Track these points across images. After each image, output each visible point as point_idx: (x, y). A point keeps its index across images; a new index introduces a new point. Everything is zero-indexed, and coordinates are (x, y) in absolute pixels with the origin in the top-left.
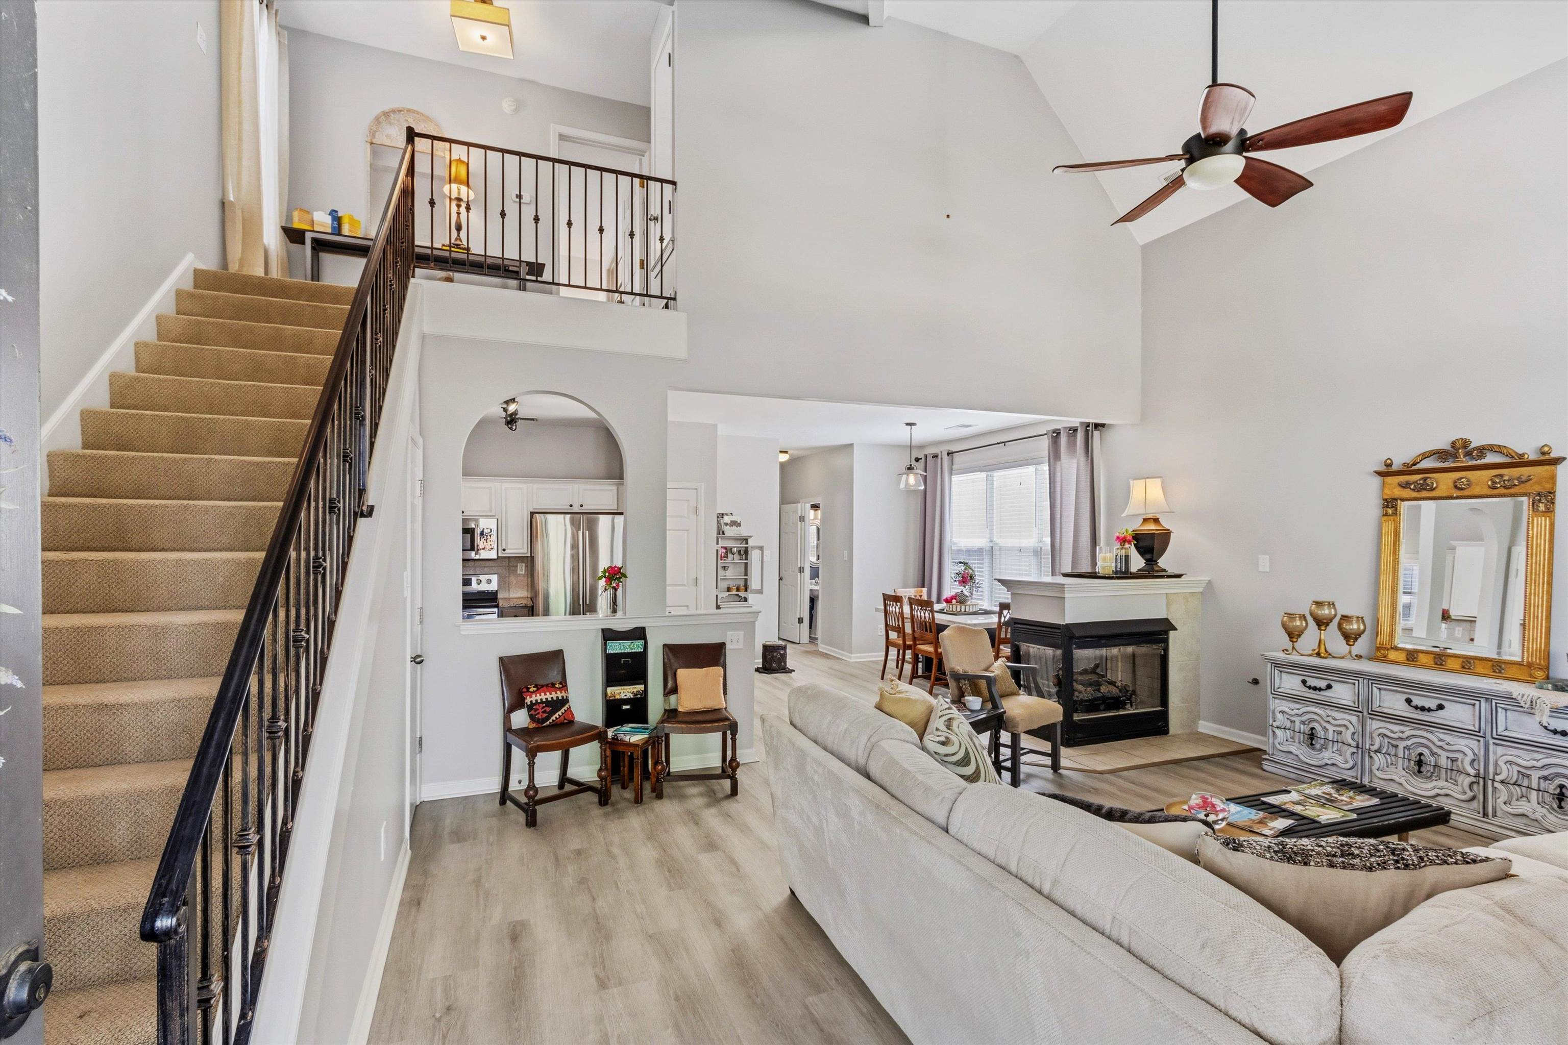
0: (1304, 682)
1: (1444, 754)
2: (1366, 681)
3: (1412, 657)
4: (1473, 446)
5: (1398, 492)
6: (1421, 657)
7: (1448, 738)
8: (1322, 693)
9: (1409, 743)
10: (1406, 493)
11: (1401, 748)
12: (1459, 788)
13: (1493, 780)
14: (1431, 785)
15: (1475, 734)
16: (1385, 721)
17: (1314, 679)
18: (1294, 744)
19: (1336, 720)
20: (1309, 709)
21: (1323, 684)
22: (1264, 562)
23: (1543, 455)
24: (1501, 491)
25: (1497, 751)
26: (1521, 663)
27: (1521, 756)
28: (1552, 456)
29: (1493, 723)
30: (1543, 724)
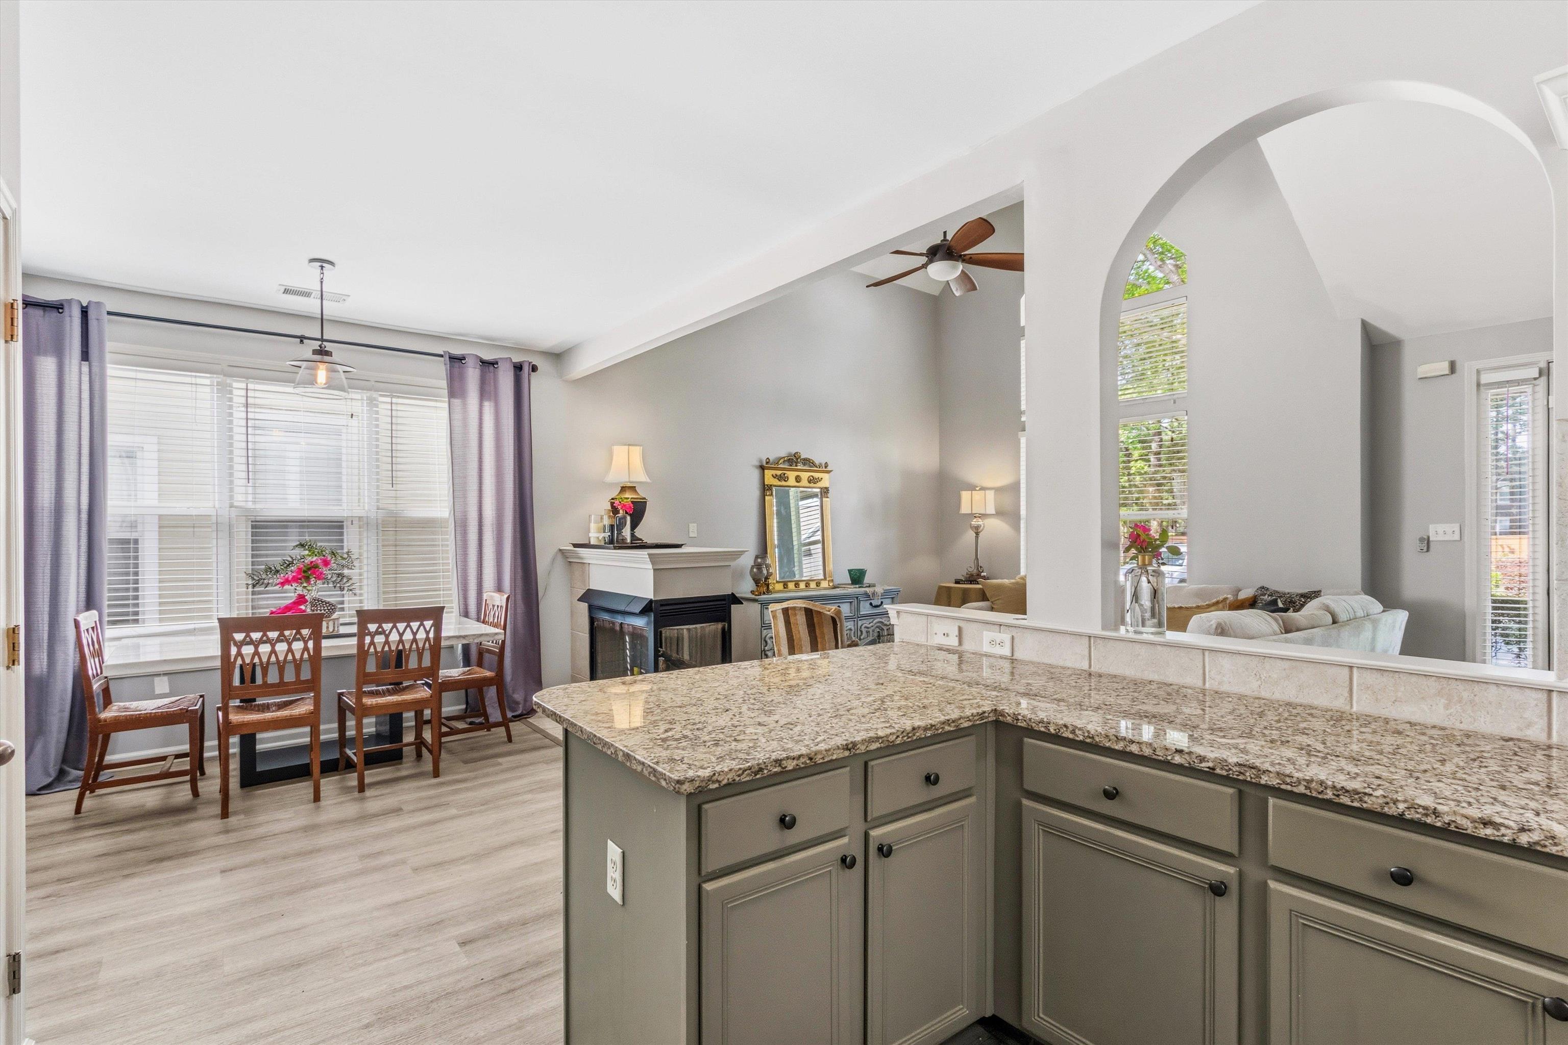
3: (785, 584)
4: (801, 457)
5: (772, 481)
6: (789, 584)
10: (776, 481)
13: (860, 639)
15: (852, 618)
23: (826, 467)
24: (812, 485)
25: (860, 623)
26: (825, 579)
27: (866, 623)
28: (829, 469)
29: (858, 609)
30: (871, 604)
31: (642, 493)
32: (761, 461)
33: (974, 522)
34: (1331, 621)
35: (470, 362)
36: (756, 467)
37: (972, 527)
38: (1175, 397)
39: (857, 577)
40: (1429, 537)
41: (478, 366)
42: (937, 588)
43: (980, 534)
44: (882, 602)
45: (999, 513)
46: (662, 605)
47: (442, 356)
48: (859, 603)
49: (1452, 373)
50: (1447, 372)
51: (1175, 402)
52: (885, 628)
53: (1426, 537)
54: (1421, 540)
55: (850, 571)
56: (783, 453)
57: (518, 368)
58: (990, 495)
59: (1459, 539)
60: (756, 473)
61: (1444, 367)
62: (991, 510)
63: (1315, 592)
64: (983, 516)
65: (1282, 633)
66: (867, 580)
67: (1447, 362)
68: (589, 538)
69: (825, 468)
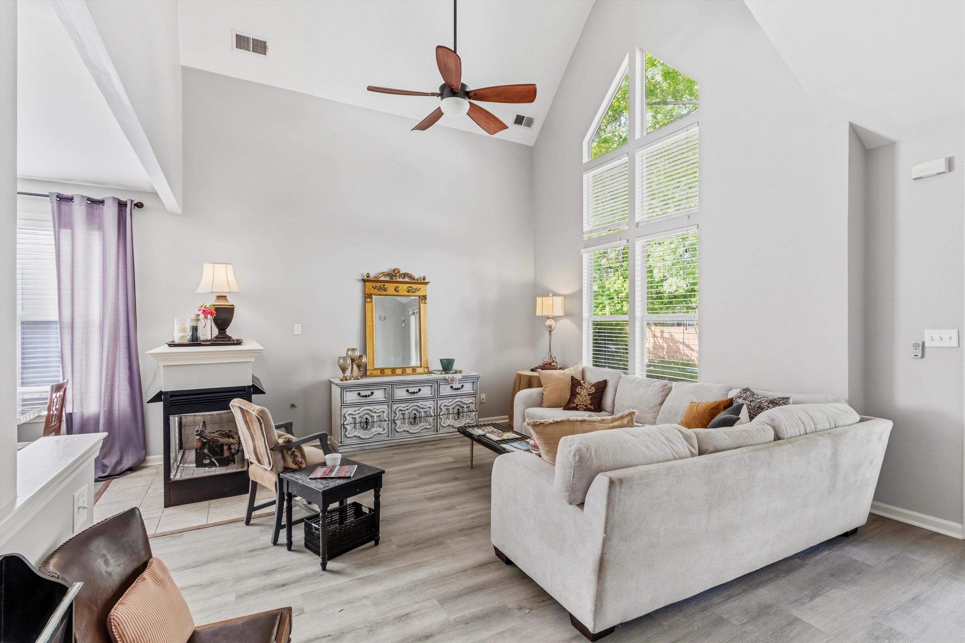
0: (359, 394)
1: (422, 411)
2: (391, 386)
3: (382, 371)
4: (401, 272)
5: (372, 291)
6: (386, 371)
7: (424, 403)
8: (370, 397)
9: (409, 410)
10: (376, 291)
11: (406, 414)
12: (428, 424)
13: (439, 415)
14: (418, 427)
15: (432, 398)
16: (398, 403)
17: (365, 391)
18: (356, 431)
19: (378, 410)
20: (363, 409)
21: (369, 393)
22: (298, 329)
23: (424, 280)
24: (411, 294)
25: (440, 402)
26: (421, 366)
27: (447, 402)
28: (426, 281)
29: (438, 391)
30: (452, 387)
31: (231, 301)
32: (363, 275)
33: (549, 322)
34: (772, 437)
35: (77, 201)
36: (359, 280)
37: (546, 327)
38: (690, 213)
39: (447, 365)
40: (923, 344)
41: (84, 204)
42: (516, 374)
43: (553, 332)
44: (462, 386)
45: (567, 315)
46: (171, 396)
47: (48, 196)
48: (439, 386)
49: (950, 171)
50: (943, 170)
51: (689, 217)
52: (465, 406)
53: (921, 343)
54: (915, 346)
55: (441, 360)
56: (386, 269)
57: (122, 205)
58: (559, 301)
59: (958, 346)
60: (360, 285)
61: (941, 166)
62: (559, 312)
63: (784, 398)
64: (555, 318)
65: (693, 455)
66: (455, 367)
67: (944, 159)
68: (174, 337)
69: (423, 282)
